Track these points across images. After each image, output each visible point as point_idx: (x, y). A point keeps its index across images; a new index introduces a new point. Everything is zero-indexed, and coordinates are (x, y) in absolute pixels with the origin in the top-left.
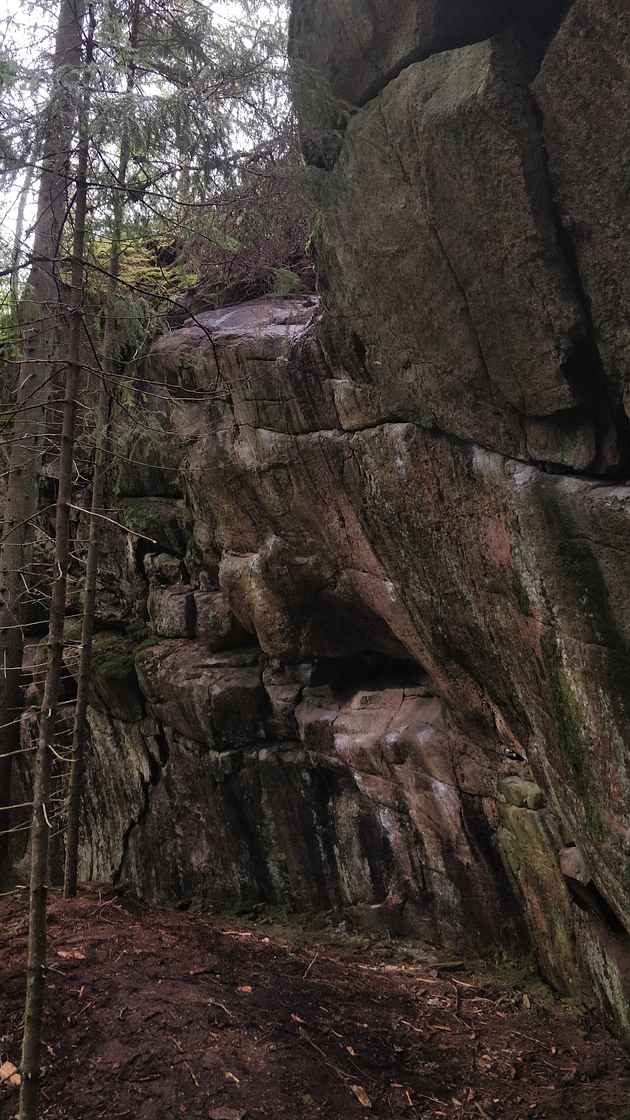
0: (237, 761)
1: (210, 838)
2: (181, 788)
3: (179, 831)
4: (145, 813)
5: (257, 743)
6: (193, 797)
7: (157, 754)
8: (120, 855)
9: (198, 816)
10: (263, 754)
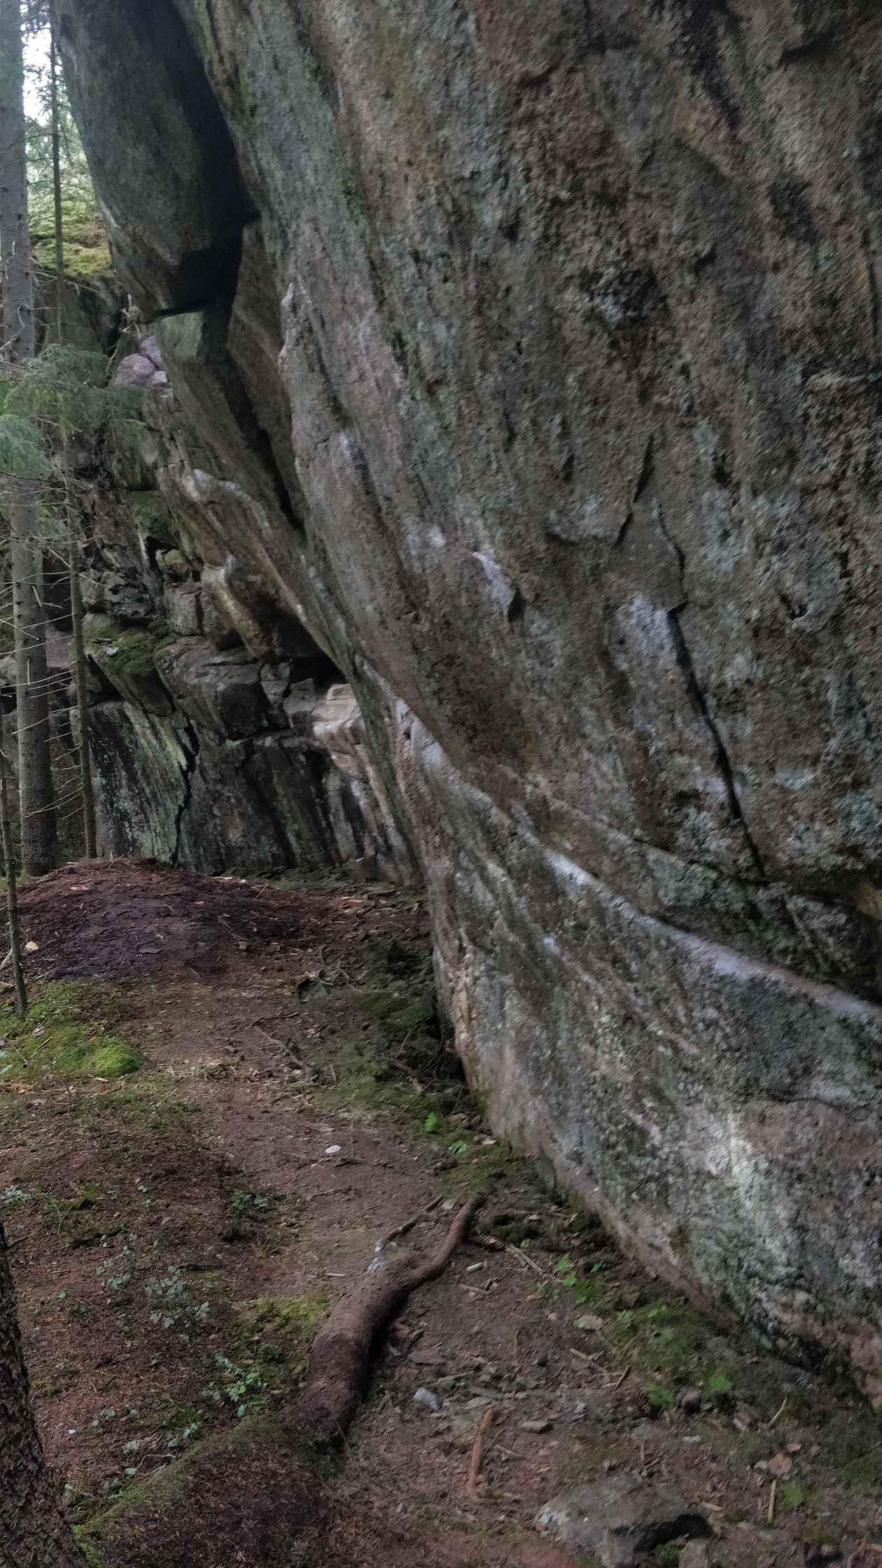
0: (249, 749)
1: (241, 815)
2: (212, 774)
3: (216, 812)
4: (188, 798)
5: (262, 732)
6: (222, 781)
7: (189, 745)
8: (175, 837)
9: (229, 798)
10: (269, 741)
